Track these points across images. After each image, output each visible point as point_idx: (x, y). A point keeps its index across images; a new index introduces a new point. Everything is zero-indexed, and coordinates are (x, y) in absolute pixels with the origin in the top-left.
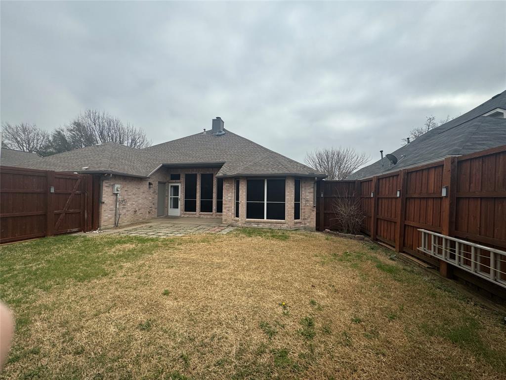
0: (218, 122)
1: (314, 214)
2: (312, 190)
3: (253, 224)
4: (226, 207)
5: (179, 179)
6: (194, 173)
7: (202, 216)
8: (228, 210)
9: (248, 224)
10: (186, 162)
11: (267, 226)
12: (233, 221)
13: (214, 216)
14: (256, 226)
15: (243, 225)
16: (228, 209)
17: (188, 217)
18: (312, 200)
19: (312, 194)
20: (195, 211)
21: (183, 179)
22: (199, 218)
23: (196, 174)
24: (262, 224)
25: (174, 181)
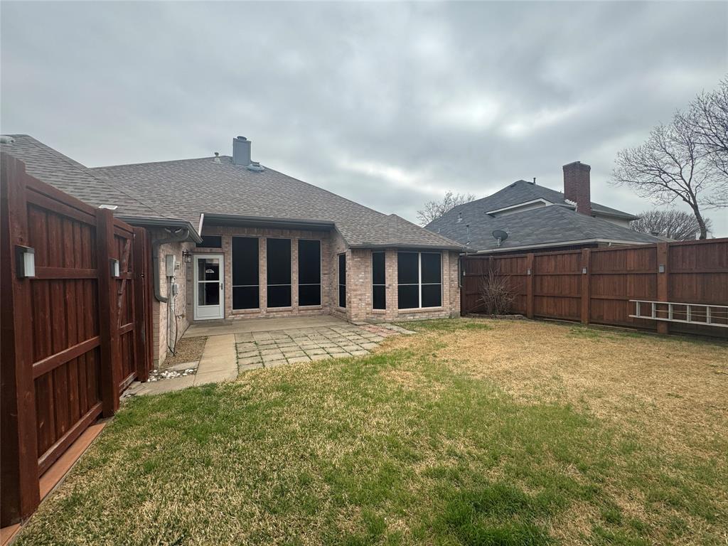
0: (242, 144)
1: (459, 296)
2: (456, 268)
3: (408, 315)
4: (356, 295)
5: (220, 246)
6: (254, 236)
7: (272, 315)
8: (360, 300)
9: (402, 316)
10: (250, 214)
11: (424, 317)
12: (370, 316)
13: (296, 312)
14: (412, 318)
15: (395, 319)
16: (360, 297)
17: (243, 319)
18: (457, 279)
19: (457, 272)
20: (258, 307)
21: (228, 247)
22: (267, 318)
23: (257, 239)
24: (419, 314)
25: (208, 250)
